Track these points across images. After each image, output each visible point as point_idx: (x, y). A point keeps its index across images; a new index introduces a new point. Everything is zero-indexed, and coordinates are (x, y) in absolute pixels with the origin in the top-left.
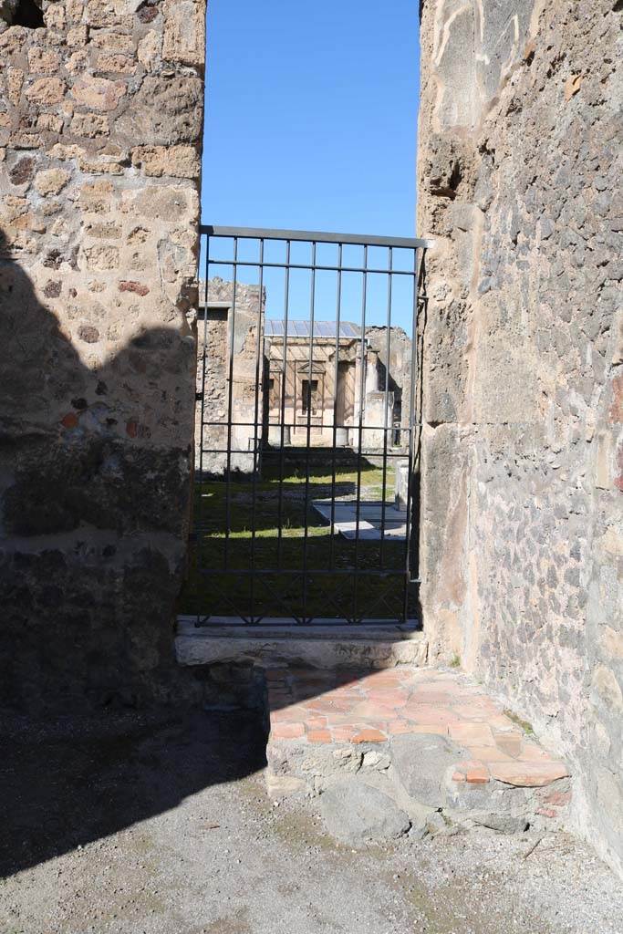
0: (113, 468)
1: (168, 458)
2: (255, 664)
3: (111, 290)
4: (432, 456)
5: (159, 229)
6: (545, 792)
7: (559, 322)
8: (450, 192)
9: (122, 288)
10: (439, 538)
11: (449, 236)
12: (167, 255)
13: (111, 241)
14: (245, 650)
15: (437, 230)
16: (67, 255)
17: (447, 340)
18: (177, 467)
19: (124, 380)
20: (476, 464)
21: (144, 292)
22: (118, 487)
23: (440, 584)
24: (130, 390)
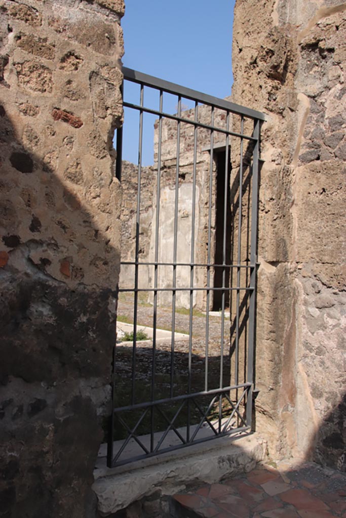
1: (99, 300)
2: (163, 493)
3: (44, 116)
5: (91, 59)
8: (282, 77)
9: (56, 116)
11: (281, 113)
12: (98, 89)
13: (43, 60)
14: (156, 482)
15: (270, 107)
18: (107, 309)
19: (59, 217)
21: (77, 124)
22: (50, 333)
23: (281, 391)
24: (64, 227)
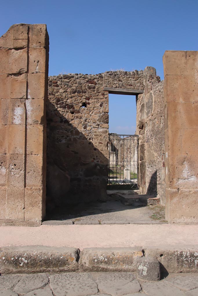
0: (98, 167)
1: (105, 166)
3: (98, 143)
4: (140, 165)
5: (104, 135)
6: (157, 200)
7: (156, 149)
8: (142, 129)
10: (142, 176)
11: (142, 134)
12: (105, 139)
13: (97, 137)
14: (116, 192)
15: (140, 134)
16: (91, 139)
17: (142, 149)
19: (100, 156)
20: (147, 166)
21: (102, 144)
22: (99, 170)
23: (142, 182)
